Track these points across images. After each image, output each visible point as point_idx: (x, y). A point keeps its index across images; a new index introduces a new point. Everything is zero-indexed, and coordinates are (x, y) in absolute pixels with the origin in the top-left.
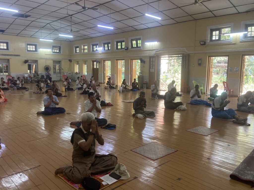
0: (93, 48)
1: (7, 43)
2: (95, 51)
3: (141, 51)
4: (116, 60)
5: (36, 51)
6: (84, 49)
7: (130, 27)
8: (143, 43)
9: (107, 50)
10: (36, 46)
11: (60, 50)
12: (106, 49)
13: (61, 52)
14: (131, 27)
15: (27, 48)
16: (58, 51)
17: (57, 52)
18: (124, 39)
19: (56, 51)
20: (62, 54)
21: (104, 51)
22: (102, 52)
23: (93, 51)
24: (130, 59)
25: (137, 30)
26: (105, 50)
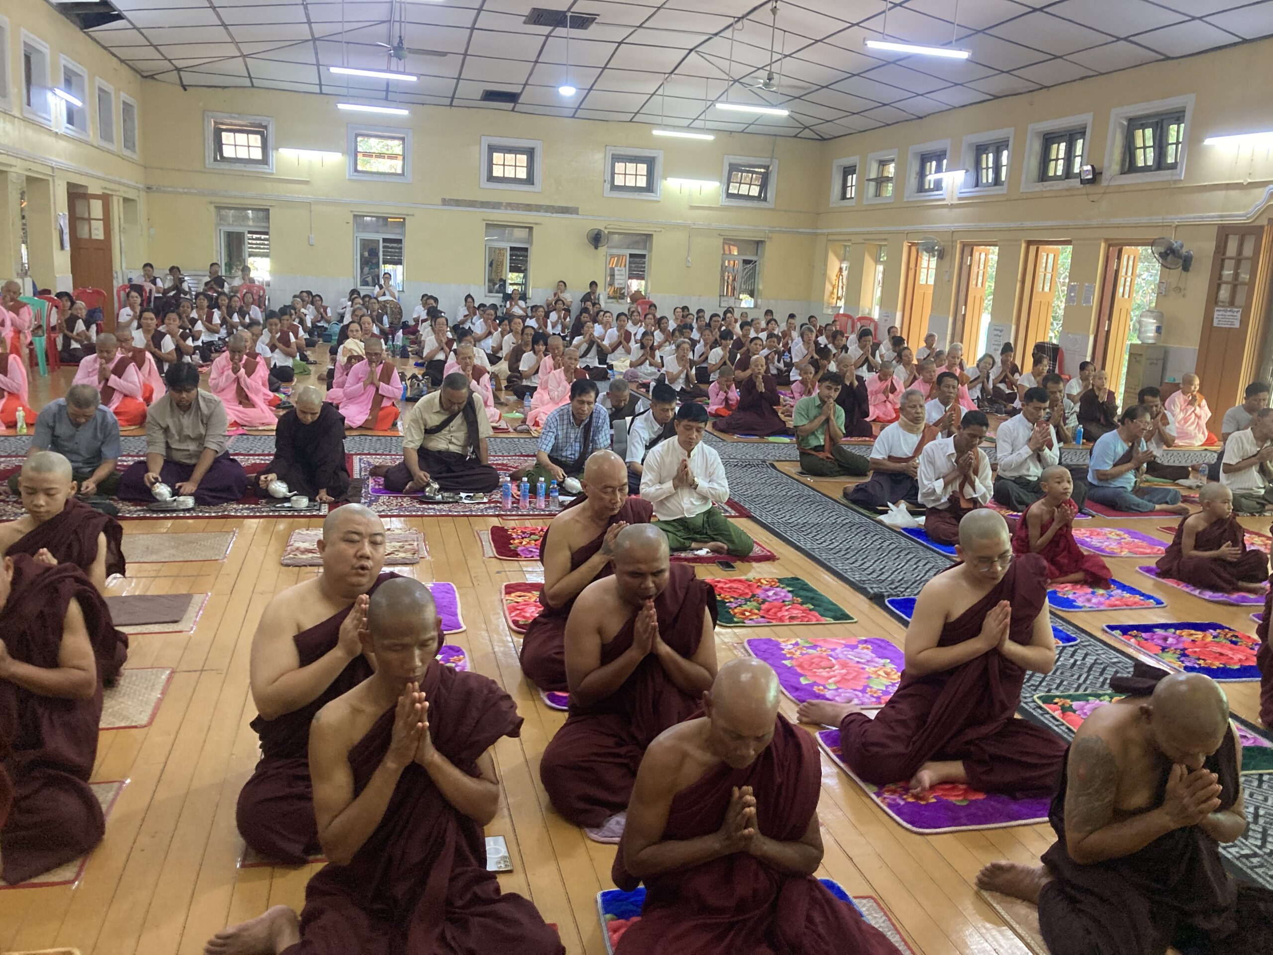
0: (922, 175)
1: (530, 153)
2: (932, 190)
3: (1175, 189)
4: (1029, 243)
5: (650, 187)
6: (881, 181)
7: (1119, 39)
8: (1193, 141)
9: (988, 185)
10: (650, 162)
11: (763, 186)
12: (984, 181)
13: (768, 195)
14: (1126, 39)
15: (613, 174)
16: (755, 191)
17: (748, 197)
18: (1086, 118)
19: (744, 189)
20: (773, 207)
21: (970, 191)
22: (960, 199)
23: (921, 189)
24: (1106, 240)
25: (1168, 58)
26: (977, 185)
